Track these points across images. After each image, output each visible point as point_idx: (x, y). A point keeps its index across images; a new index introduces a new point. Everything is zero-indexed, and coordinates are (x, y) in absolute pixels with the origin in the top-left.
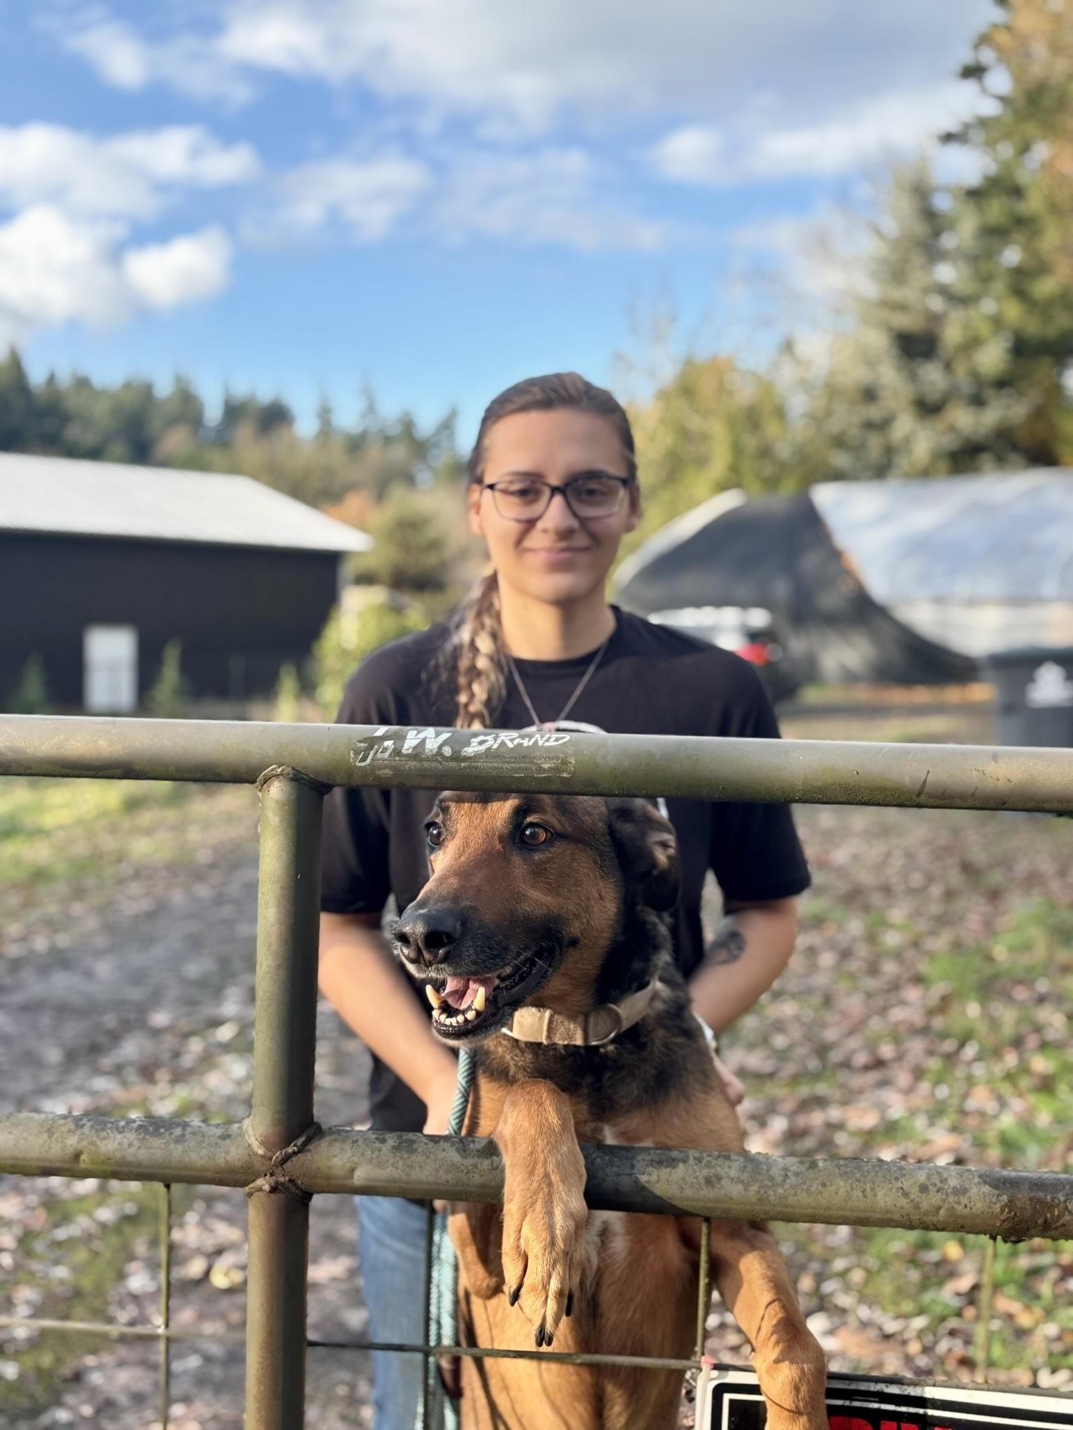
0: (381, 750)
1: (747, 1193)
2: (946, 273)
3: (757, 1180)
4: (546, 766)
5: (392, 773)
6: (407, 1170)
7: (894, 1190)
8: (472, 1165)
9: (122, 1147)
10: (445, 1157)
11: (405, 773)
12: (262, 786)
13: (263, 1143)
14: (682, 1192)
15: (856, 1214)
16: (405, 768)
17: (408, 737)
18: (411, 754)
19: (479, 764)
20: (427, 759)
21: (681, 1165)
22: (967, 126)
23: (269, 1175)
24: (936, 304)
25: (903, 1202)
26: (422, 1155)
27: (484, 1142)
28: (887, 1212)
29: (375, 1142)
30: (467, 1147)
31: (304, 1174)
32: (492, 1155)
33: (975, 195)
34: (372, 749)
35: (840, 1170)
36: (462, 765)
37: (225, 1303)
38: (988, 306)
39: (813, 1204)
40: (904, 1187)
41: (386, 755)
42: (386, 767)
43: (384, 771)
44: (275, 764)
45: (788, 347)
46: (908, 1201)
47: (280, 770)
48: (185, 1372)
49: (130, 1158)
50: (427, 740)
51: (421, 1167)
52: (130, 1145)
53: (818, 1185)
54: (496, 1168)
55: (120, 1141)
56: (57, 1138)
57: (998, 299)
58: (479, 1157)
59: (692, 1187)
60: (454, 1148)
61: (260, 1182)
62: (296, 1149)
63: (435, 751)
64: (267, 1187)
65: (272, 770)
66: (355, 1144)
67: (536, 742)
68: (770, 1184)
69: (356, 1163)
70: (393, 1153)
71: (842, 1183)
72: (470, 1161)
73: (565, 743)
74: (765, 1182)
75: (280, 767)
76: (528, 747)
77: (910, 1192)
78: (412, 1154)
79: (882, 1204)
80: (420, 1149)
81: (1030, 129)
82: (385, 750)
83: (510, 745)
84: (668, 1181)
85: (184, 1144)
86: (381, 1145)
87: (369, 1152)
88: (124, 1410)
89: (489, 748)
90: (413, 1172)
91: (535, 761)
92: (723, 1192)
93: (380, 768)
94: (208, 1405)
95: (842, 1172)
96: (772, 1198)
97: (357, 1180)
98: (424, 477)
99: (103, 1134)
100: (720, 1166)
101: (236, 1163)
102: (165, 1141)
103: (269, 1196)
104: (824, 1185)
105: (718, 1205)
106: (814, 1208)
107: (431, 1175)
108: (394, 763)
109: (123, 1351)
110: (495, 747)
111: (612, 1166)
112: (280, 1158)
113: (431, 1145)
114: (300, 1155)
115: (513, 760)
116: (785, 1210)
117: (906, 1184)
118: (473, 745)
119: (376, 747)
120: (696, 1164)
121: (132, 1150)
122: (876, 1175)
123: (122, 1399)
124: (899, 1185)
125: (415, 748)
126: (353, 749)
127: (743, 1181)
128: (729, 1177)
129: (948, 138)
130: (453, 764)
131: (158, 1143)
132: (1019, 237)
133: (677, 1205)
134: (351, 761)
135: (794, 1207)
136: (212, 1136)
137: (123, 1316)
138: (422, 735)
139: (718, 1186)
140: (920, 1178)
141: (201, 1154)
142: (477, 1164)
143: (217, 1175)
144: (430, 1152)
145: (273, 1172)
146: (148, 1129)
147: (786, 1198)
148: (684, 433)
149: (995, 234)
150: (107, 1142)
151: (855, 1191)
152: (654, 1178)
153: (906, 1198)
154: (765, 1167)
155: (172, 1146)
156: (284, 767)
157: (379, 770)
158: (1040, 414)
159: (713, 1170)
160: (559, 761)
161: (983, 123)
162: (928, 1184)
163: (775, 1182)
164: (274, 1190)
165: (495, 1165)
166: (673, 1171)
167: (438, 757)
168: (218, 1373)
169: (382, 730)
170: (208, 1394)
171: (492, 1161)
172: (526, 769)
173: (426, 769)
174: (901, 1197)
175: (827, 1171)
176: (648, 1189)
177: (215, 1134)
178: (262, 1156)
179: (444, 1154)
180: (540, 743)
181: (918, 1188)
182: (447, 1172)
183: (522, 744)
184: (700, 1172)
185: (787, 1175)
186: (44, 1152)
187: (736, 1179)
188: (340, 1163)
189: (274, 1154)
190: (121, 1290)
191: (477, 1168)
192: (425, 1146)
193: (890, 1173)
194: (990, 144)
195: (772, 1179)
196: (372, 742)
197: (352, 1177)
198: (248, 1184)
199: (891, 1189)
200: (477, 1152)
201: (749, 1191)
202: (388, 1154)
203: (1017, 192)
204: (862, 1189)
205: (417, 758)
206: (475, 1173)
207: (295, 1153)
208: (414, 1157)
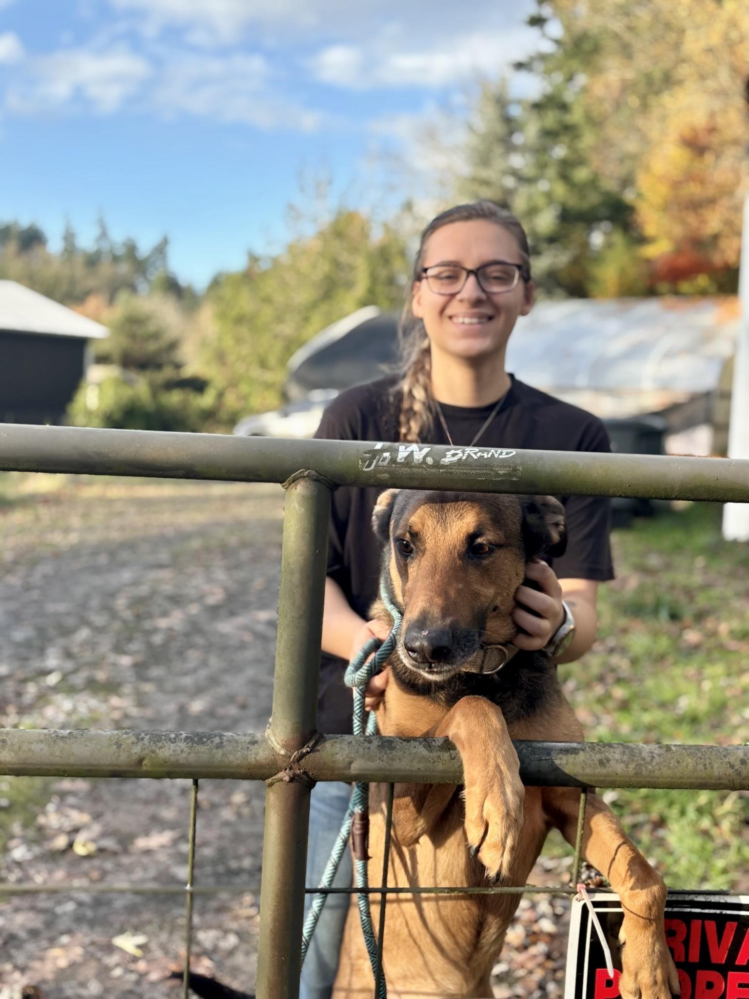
0: (381, 459)
1: (628, 769)
2: (517, 161)
3: (633, 760)
4: (501, 472)
5: (388, 476)
6: (390, 761)
7: (724, 764)
8: (437, 757)
9: (176, 753)
10: (417, 752)
11: (398, 476)
12: (290, 485)
13: (284, 746)
14: (583, 770)
15: (699, 781)
16: (399, 472)
17: (400, 451)
18: (403, 463)
19: (453, 470)
20: (415, 467)
21: (581, 753)
22: (532, 59)
23: (288, 769)
24: (510, 182)
25: (731, 771)
26: (400, 751)
27: (442, 741)
28: (720, 778)
29: (364, 743)
30: (431, 744)
31: (315, 768)
32: (449, 749)
33: (538, 107)
34: (375, 458)
35: (687, 752)
36: (441, 471)
37: (86, 865)
38: (543, 186)
39: (671, 775)
40: (731, 761)
41: (386, 463)
42: (385, 472)
43: (383, 475)
44: (303, 468)
45: (408, 206)
46: (734, 770)
47: (307, 473)
48: (65, 913)
49: (182, 761)
50: (414, 453)
51: (400, 759)
52: (182, 751)
53: (674, 762)
54: (454, 758)
55: (174, 748)
56: (124, 748)
57: (550, 180)
58: (440, 750)
59: (590, 767)
60: (422, 746)
61: (281, 775)
62: (309, 749)
63: (421, 461)
64: (287, 778)
65: (301, 473)
66: (350, 745)
67: (493, 455)
68: (643, 763)
69: (352, 758)
70: (379, 750)
71: (690, 760)
72: (435, 754)
73: (513, 456)
74: (640, 762)
75: (306, 471)
76: (488, 458)
77: (734, 765)
78: (393, 750)
79: (716, 773)
80: (398, 747)
81: (574, 64)
82: (385, 459)
83: (475, 457)
84: (573, 763)
85: (223, 749)
86: (369, 745)
87: (362, 750)
88: (25, 941)
89: (460, 459)
90: (394, 763)
91: (494, 469)
92: (611, 769)
93: (381, 472)
94: (86, 935)
95: (688, 752)
96: (644, 772)
97: (353, 770)
98: (143, 287)
99: (160, 744)
100: (607, 752)
101: (264, 761)
102: (208, 747)
103: (288, 785)
104: (678, 762)
105: (608, 778)
106: (672, 778)
107: (408, 765)
108: (391, 469)
109: (16, 901)
110: (464, 458)
111: (535, 754)
112: (297, 757)
113: (404, 743)
114: (311, 754)
115: (477, 468)
116: (652, 780)
117: (732, 759)
118: (448, 456)
119: (378, 457)
120: (591, 751)
121: (184, 755)
122: (711, 754)
123: (23, 934)
124: (727, 760)
125: (406, 458)
126: (361, 458)
127: (625, 761)
128: (614, 759)
129: (520, 66)
130: (434, 470)
131: (203, 748)
132: (565, 139)
133: (579, 779)
134: (360, 466)
135: (659, 778)
136: (243, 742)
137: (13, 877)
138: (410, 449)
139: (608, 765)
140: (740, 755)
141: (237, 756)
142: (440, 756)
143: (249, 771)
144: (405, 749)
145: (291, 767)
146: (194, 740)
147: (654, 772)
148: (336, 264)
149: (550, 135)
150: (163, 749)
151: (699, 766)
152: (564, 761)
153: (732, 769)
154: (637, 751)
155: (214, 751)
156: (310, 471)
157: (380, 474)
158: (576, 262)
159: (603, 755)
160: (511, 469)
161: (543, 57)
162: (746, 758)
163: (646, 761)
164: (292, 780)
165: (453, 756)
166: (576, 756)
167: (423, 465)
168: (89, 913)
169: (379, 445)
170: (85, 928)
171: (451, 754)
172: (487, 474)
173: (414, 474)
174: (729, 768)
175: (679, 752)
176: (560, 769)
177: (246, 741)
178: (283, 756)
179: (416, 750)
180: (496, 456)
181: (740, 762)
182: (419, 762)
183: (483, 456)
184: (595, 756)
185: (653, 757)
186: (114, 760)
187: (619, 761)
188: (341, 758)
189: (293, 754)
190: (8, 859)
191: (441, 759)
192: (401, 745)
193: (720, 752)
194: (548, 73)
195: (644, 759)
196: (375, 453)
197: (349, 768)
198: (272, 777)
199: (722, 763)
200: (438, 747)
201: (629, 768)
202: (375, 751)
203: (564, 107)
204: (703, 764)
205: (408, 466)
206: (439, 762)
207: (308, 753)
208: (394, 753)
